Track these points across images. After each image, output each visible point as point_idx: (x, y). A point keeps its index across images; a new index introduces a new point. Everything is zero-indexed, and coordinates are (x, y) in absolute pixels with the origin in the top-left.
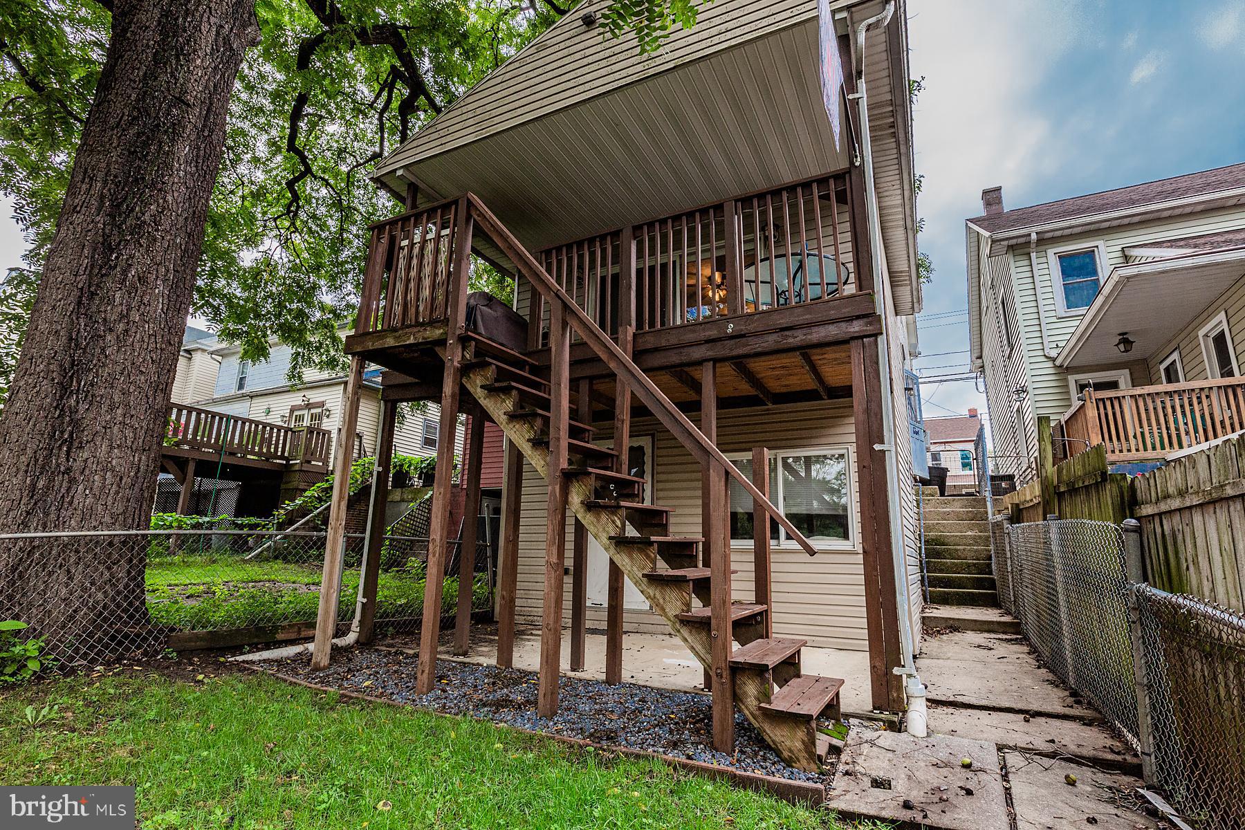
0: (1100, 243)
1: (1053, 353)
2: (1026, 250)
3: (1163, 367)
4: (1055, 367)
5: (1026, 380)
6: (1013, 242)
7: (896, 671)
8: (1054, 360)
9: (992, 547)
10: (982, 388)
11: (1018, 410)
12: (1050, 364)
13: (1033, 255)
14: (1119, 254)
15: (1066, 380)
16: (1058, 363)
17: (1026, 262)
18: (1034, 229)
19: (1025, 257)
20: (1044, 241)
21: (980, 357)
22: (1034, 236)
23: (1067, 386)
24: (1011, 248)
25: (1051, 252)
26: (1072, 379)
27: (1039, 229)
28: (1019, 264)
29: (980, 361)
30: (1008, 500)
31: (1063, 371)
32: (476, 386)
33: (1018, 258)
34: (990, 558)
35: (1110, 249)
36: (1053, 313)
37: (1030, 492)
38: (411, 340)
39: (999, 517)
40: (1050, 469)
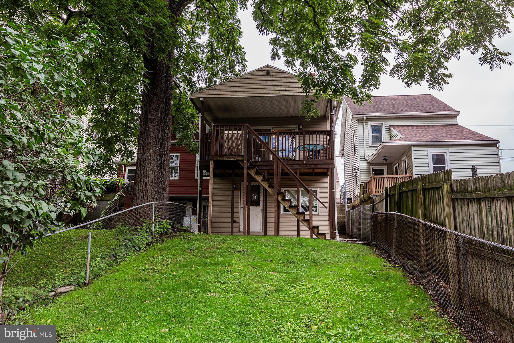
0: (383, 123)
1: (367, 159)
2: (362, 121)
3: (395, 166)
4: (367, 163)
5: (358, 166)
6: (358, 118)
7: (334, 232)
8: (367, 160)
9: (346, 219)
10: (343, 162)
11: (355, 175)
12: (366, 162)
13: (364, 123)
14: (388, 127)
15: (370, 167)
16: (368, 161)
17: (362, 126)
18: (365, 115)
19: (362, 124)
20: (368, 119)
21: (343, 150)
22: (365, 118)
23: (370, 169)
24: (358, 120)
25: (369, 123)
26: (371, 167)
27: (367, 116)
28: (360, 126)
29: (343, 151)
30: (351, 205)
31: (369, 164)
32: (252, 173)
33: (360, 124)
34: (345, 222)
35: (386, 125)
36: (368, 145)
37: (358, 202)
38: (233, 159)
39: (349, 209)
40: (362, 196)
